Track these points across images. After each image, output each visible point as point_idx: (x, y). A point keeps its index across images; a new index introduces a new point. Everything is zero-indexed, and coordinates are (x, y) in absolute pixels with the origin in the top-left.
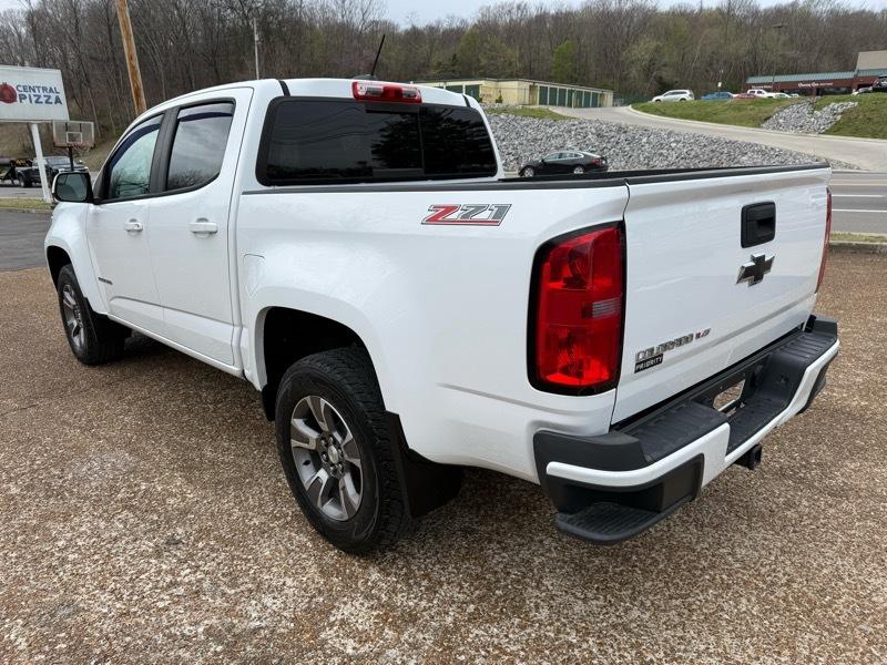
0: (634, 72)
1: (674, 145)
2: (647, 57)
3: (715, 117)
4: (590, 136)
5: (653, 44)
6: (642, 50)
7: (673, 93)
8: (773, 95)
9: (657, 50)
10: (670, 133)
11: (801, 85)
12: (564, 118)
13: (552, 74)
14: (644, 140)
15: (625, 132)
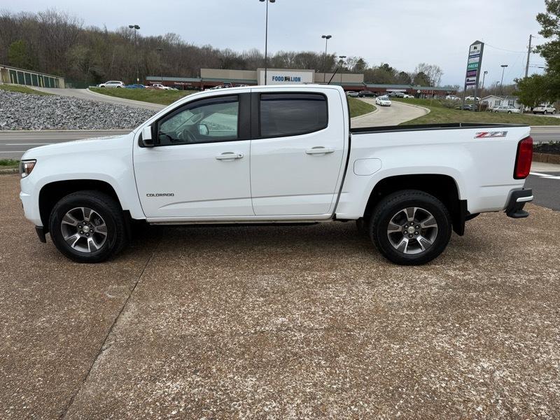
0: (75, 67)
1: (132, 115)
2: (82, 57)
3: (147, 99)
4: (73, 107)
5: (85, 50)
6: (79, 52)
7: (112, 83)
8: (167, 88)
9: (88, 54)
10: (127, 108)
11: (175, 83)
12: (48, 94)
13: (10, 61)
14: (112, 111)
15: (97, 106)
